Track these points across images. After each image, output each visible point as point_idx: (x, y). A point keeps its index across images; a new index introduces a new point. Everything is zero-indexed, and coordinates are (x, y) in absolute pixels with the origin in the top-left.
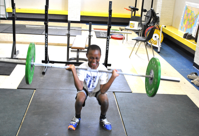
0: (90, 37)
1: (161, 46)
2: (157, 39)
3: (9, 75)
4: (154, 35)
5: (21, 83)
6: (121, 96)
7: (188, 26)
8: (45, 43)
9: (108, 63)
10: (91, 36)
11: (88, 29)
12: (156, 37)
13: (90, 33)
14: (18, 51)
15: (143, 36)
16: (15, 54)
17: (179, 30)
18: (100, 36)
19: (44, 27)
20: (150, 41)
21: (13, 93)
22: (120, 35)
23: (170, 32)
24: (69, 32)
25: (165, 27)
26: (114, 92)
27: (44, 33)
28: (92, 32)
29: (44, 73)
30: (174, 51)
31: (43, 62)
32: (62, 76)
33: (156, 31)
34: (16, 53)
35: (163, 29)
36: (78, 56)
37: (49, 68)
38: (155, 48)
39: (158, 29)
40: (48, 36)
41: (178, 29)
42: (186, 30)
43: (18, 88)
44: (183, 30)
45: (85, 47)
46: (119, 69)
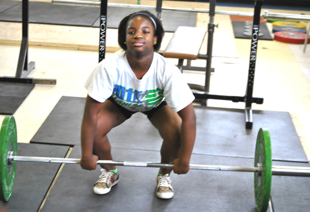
0: (211, 28)
3: (11, 114)
8: (101, 40)
9: (255, 95)
10: (214, 26)
11: (208, 10)
13: (211, 20)
14: (33, 63)
16: (26, 68)
28: (216, 17)
32: (137, 121)
34: (29, 67)
43: (31, 142)
45: (199, 55)
46: (282, 112)
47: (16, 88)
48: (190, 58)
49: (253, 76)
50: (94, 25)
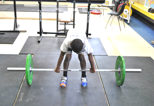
0: (74, 12)
1: (130, 19)
2: (127, 13)
3: (12, 44)
4: (125, 10)
5: (22, 50)
6: (99, 58)
7: (152, 2)
8: (40, 18)
9: (89, 33)
11: (73, 6)
12: (126, 11)
13: (74, 10)
14: (19, 25)
15: (116, 11)
16: (17, 27)
17: (145, 6)
18: (82, 12)
19: (39, 5)
20: (121, 15)
21: (16, 57)
22: (98, 11)
23: (137, 8)
24: (58, 9)
25: (134, 3)
26: (93, 55)
27: (38, 10)
28: (76, 9)
29: (39, 42)
30: (141, 22)
31: (38, 33)
32: (53, 44)
33: (126, 7)
34: (17, 26)
35: (132, 5)
36: (65, 28)
37: (43, 38)
38: (126, 21)
39: (128, 5)
40: (42, 12)
41: (143, 5)
42: (150, 6)
43: (19, 54)
44: (147, 6)
45: (71, 21)
46: (97, 38)
47: (14, 34)
48: (68, 22)
49: (88, 28)
50: (37, 11)
